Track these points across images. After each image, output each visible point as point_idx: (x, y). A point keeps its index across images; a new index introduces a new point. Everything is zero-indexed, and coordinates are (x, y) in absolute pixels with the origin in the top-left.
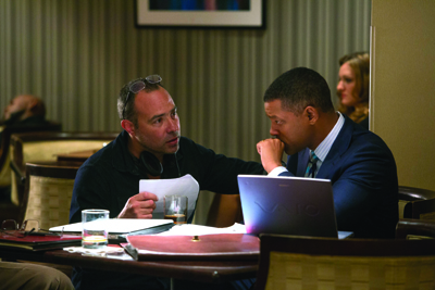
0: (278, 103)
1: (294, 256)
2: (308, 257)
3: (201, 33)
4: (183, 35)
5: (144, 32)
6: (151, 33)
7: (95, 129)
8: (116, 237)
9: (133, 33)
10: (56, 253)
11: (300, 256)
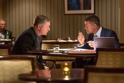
0: (88, 22)
1: (104, 52)
2: (107, 52)
3: (80, 15)
4: (75, 16)
5: (66, 16)
6: (68, 16)
7: (55, 37)
8: (62, 51)
9: (64, 16)
10: (48, 54)
11: (105, 52)
